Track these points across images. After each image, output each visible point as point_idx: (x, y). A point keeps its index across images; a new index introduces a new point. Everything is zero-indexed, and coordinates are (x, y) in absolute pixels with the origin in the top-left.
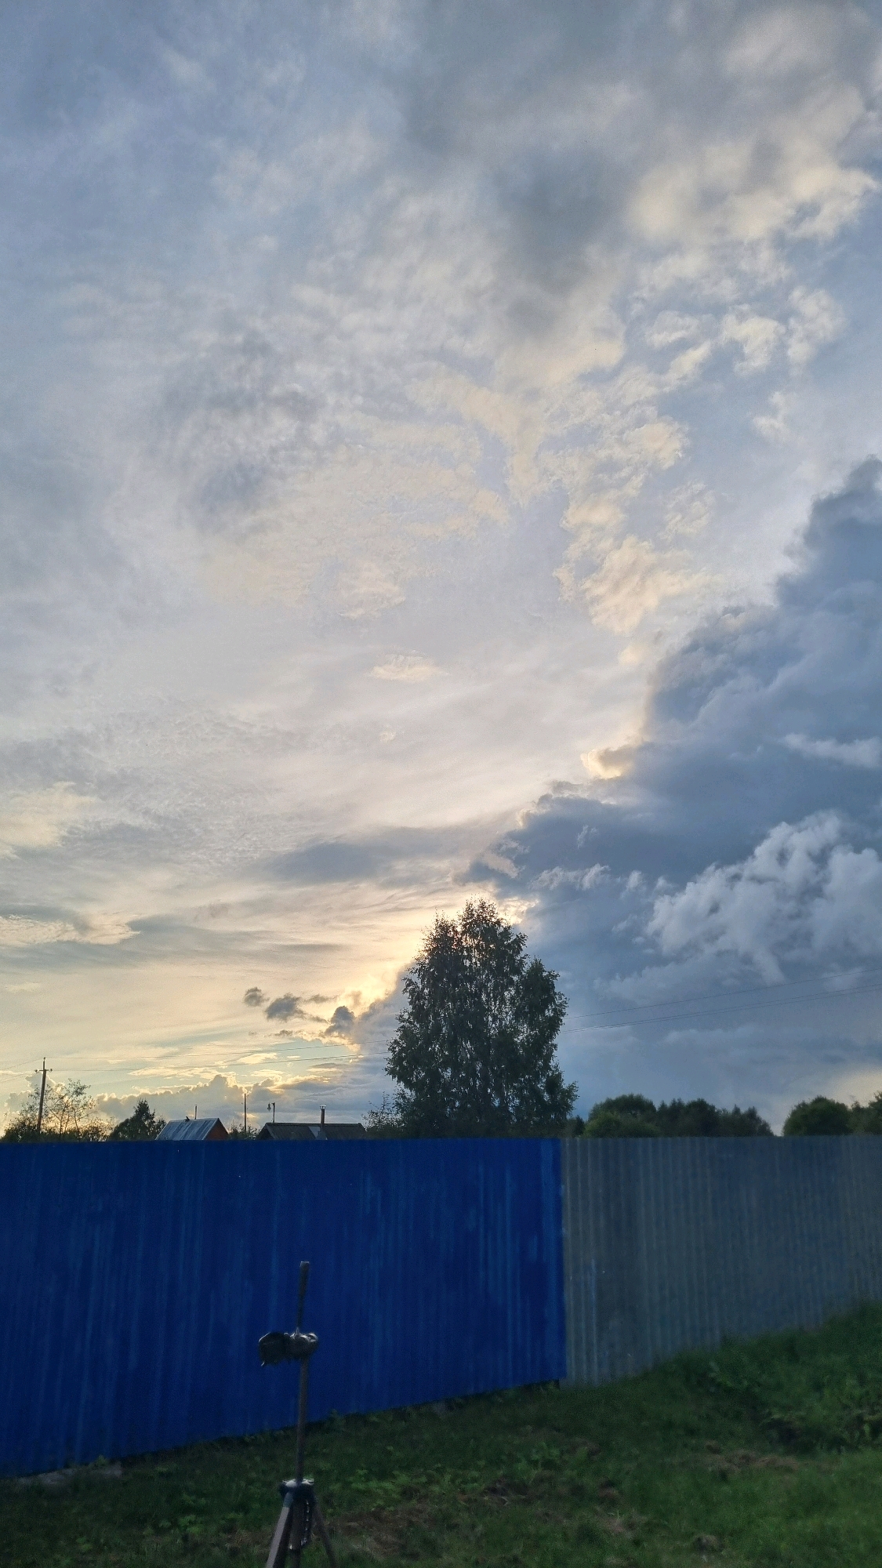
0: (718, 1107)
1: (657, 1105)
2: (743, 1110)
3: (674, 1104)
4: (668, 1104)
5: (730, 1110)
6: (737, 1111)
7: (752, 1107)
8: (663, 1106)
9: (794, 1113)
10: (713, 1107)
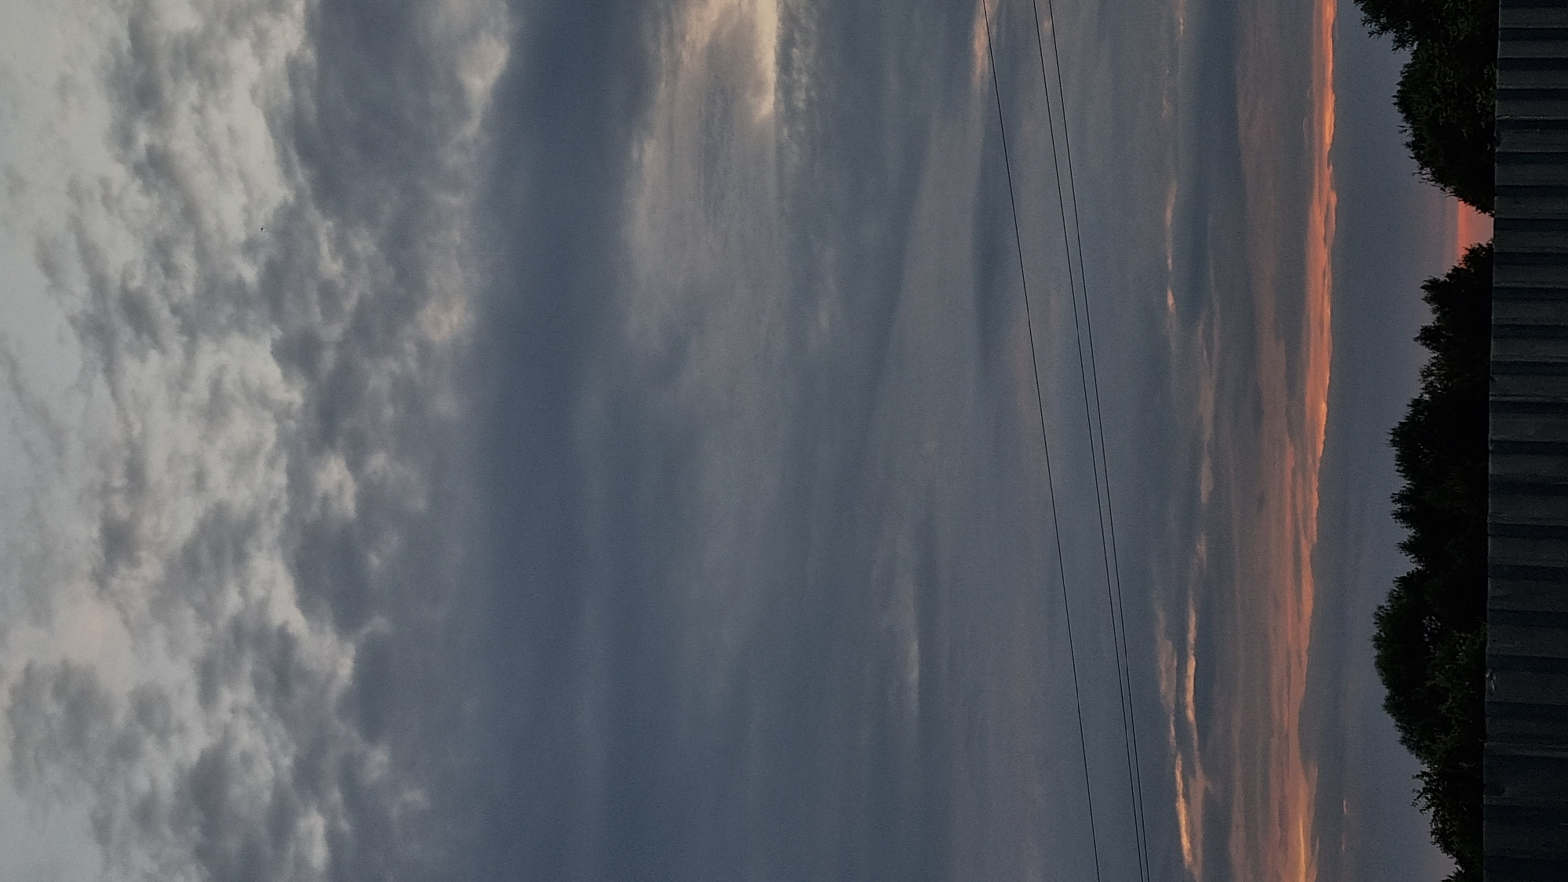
0: (1416, 389)
1: (1408, 565)
2: (1427, 316)
3: (1400, 516)
4: (1406, 533)
5: (1426, 356)
6: (1428, 336)
7: (1424, 293)
8: (1407, 547)
9: (1442, 178)
10: (1417, 403)
